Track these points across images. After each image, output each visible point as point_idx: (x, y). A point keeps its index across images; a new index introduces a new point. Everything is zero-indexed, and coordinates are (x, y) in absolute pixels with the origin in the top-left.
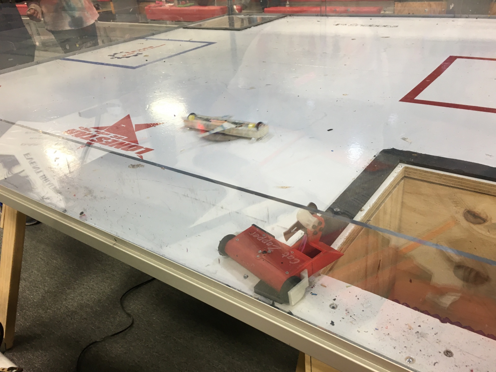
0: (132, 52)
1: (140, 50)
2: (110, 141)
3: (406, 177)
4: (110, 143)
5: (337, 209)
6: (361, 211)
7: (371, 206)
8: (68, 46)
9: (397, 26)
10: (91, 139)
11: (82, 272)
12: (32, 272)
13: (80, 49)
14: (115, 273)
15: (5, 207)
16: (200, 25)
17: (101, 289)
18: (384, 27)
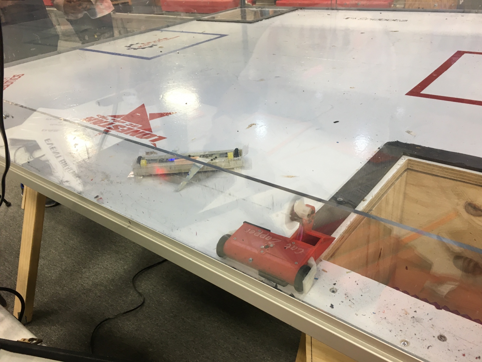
0: (148, 43)
1: (155, 41)
2: (125, 129)
3: (408, 169)
4: (126, 130)
5: (340, 198)
6: (363, 201)
7: (373, 197)
8: (87, 37)
9: (406, 21)
10: (108, 126)
11: (97, 252)
12: (50, 251)
13: (99, 40)
14: (128, 254)
15: (26, 190)
16: (214, 18)
17: (115, 269)
18: (393, 21)
